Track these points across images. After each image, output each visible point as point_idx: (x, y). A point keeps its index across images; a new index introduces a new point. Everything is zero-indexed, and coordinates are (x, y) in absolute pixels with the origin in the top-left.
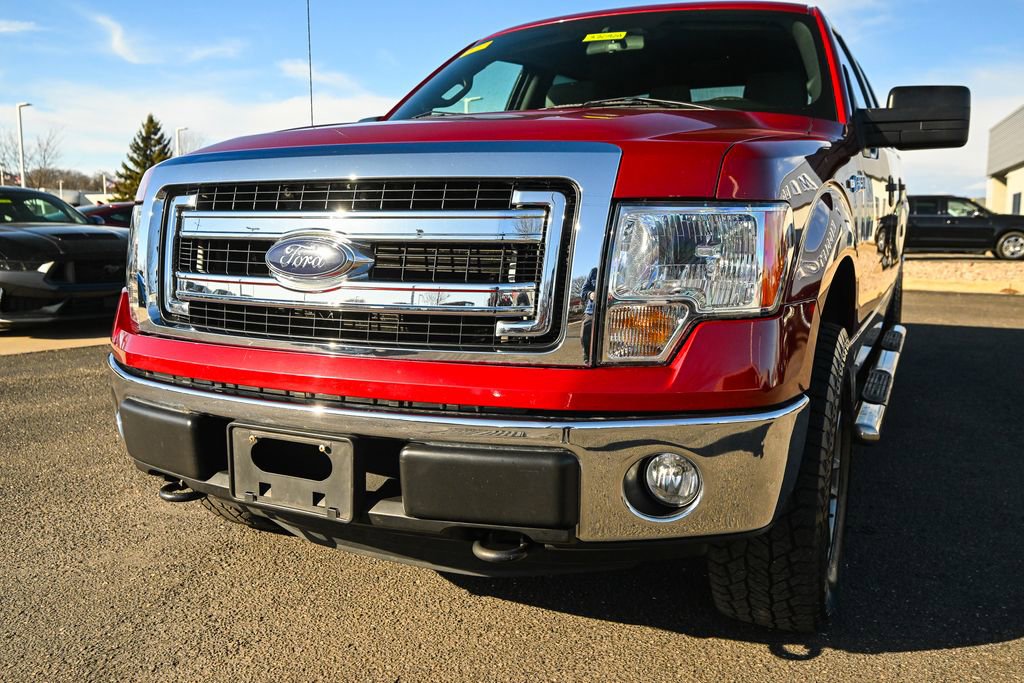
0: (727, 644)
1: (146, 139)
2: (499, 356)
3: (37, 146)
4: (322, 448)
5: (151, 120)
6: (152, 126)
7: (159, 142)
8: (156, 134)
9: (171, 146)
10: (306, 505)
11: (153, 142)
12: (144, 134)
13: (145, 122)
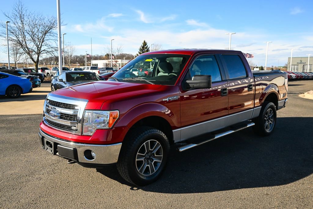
1: (143, 47)
3: (117, 49)
4: (51, 143)
5: (145, 42)
6: (145, 44)
7: (146, 48)
8: (146, 46)
9: (149, 49)
11: (145, 48)
12: (143, 46)
13: (143, 42)
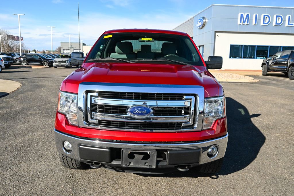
0: (202, 178)
2: (182, 130)
4: (149, 153)
10: (143, 166)
